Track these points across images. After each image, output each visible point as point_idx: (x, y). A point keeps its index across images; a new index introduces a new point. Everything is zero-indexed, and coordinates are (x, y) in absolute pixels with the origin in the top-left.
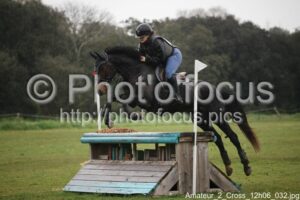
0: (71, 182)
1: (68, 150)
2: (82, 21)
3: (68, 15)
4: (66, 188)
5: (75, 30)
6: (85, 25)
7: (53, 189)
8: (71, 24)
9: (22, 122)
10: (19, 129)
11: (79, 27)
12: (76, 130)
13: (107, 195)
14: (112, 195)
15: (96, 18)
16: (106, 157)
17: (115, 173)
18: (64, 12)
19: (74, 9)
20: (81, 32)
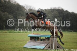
0: (25, 45)
1: (24, 38)
2: (28, 9)
3: (25, 7)
4: (24, 47)
5: (26, 10)
6: (29, 10)
7: (21, 47)
8: (26, 9)
9: (14, 31)
10: (13, 33)
11: (27, 10)
12: (26, 33)
13: (33, 49)
14: (35, 49)
15: (32, 8)
16: (33, 40)
17: (35, 44)
18: (24, 7)
19: (27, 6)
20: (28, 11)
